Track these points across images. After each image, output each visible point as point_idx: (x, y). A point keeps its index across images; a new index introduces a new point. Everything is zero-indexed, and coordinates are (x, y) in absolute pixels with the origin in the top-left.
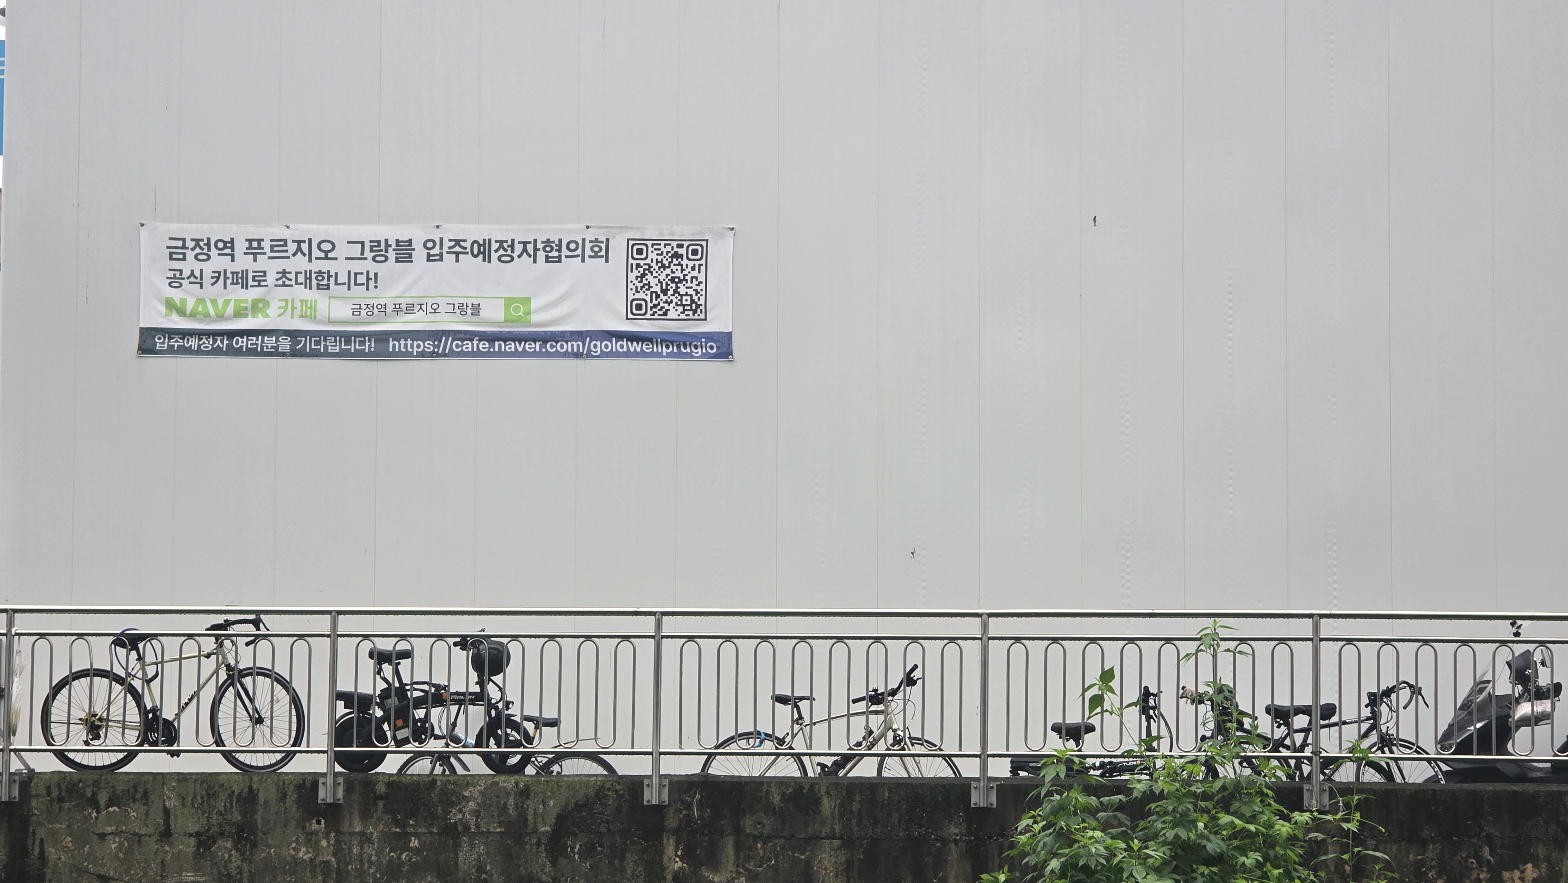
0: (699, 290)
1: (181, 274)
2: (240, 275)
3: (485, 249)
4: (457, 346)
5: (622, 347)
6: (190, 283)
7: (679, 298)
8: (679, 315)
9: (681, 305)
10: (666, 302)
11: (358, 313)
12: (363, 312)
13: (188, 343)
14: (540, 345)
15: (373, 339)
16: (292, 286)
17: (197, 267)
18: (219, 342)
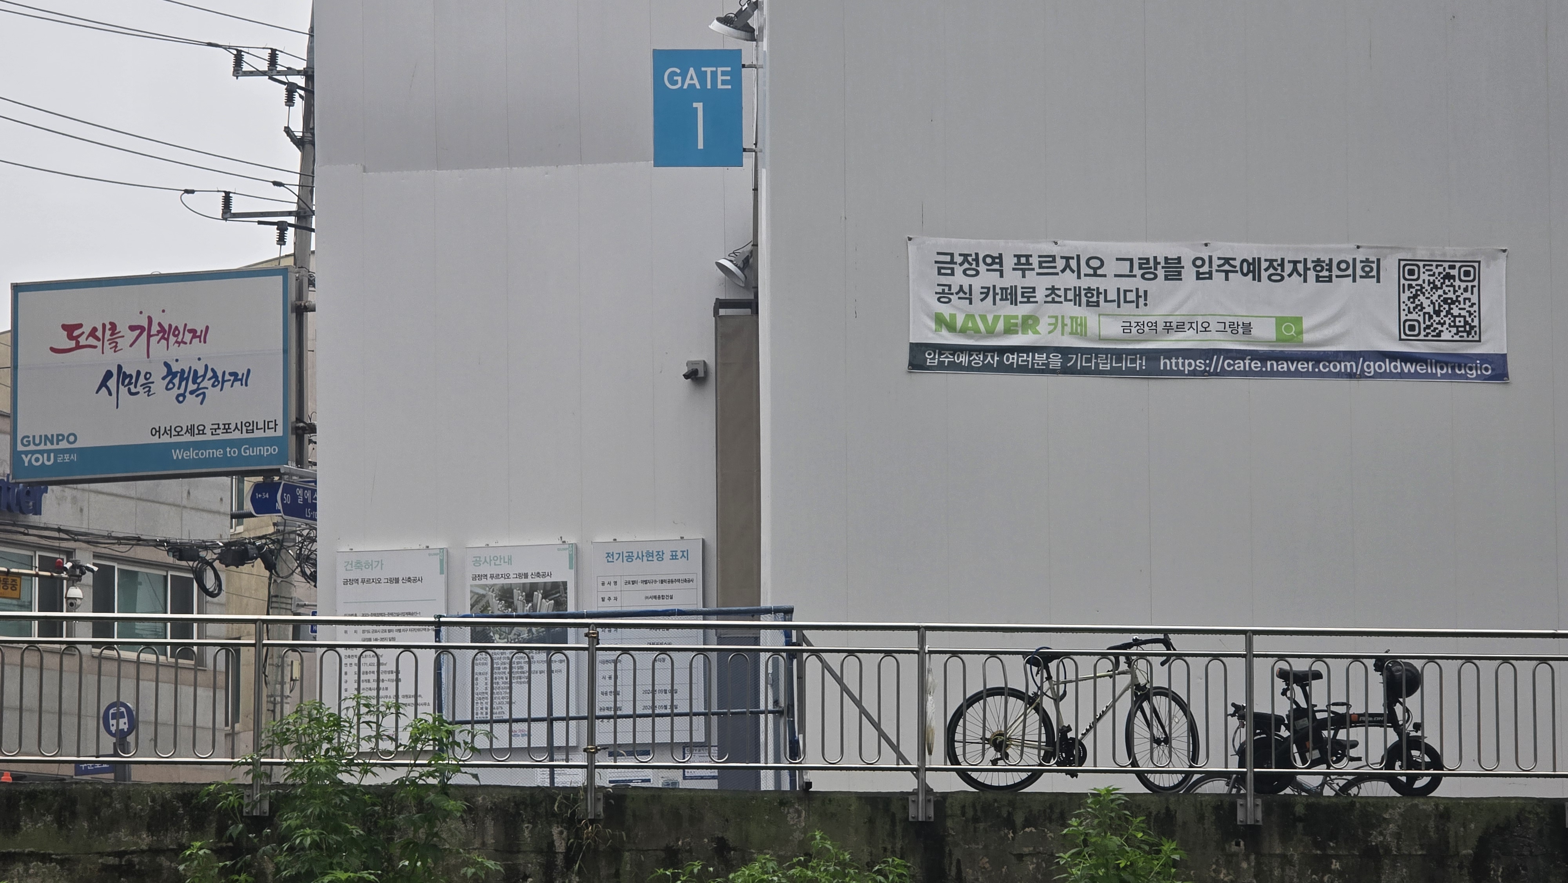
0: (1472, 312)
1: (950, 289)
2: (1009, 291)
3: (1254, 268)
4: (1229, 365)
5: (1396, 367)
6: (959, 298)
7: (1452, 319)
8: (1453, 337)
9: (1455, 326)
10: (1439, 323)
11: (1129, 331)
12: (1134, 330)
13: (958, 359)
14: (1313, 365)
15: (1144, 358)
16: (1061, 302)
17: (966, 282)
18: (989, 358)
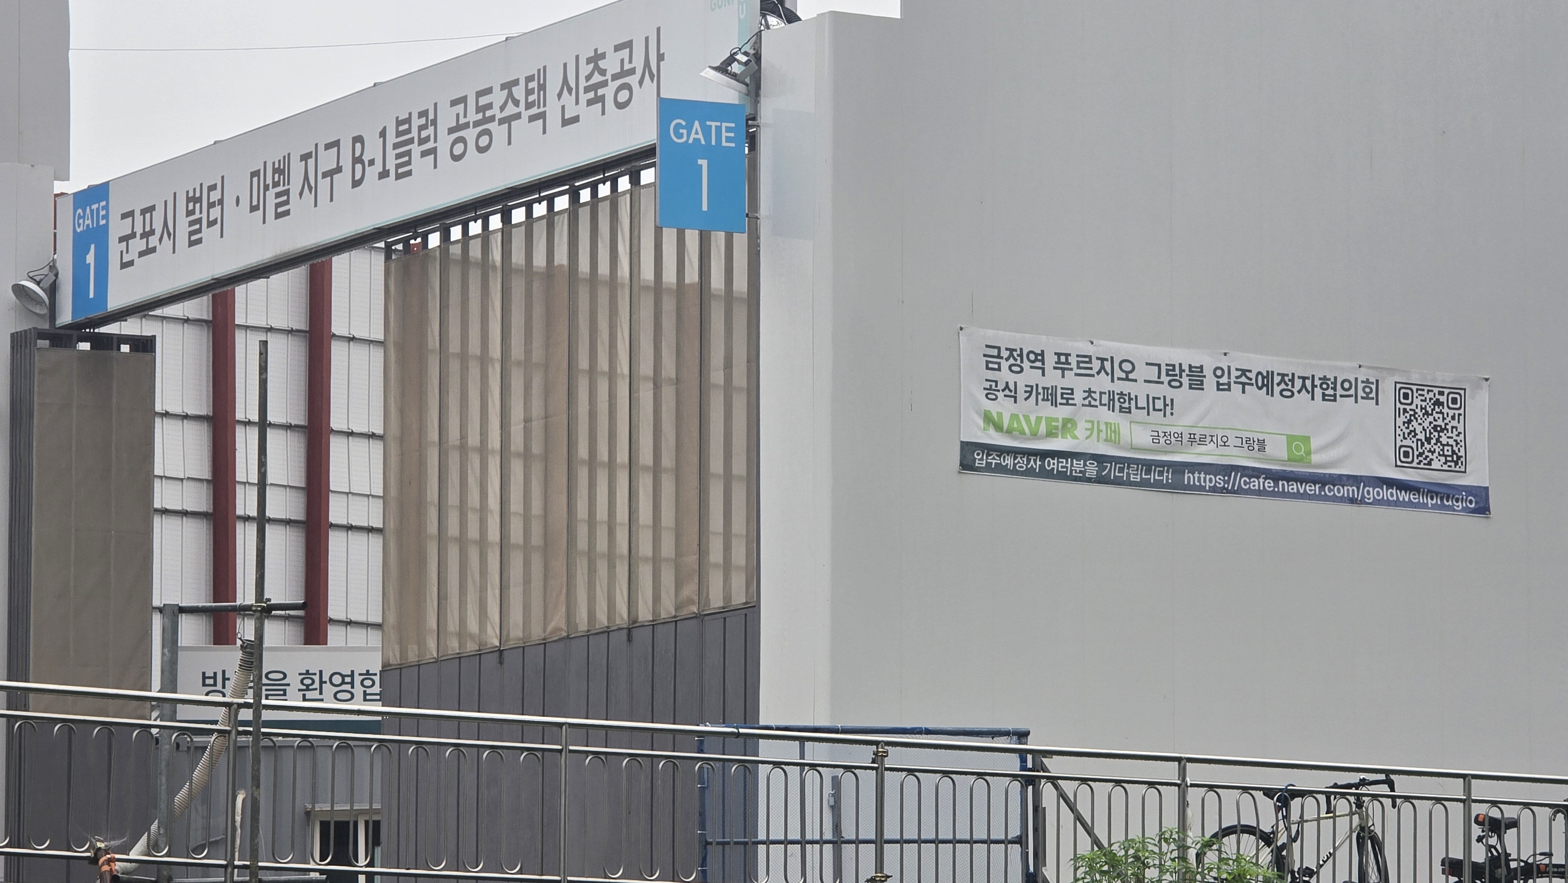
0: (1459, 441)
1: (996, 386)
2: (1050, 391)
3: (1268, 381)
4: (1245, 483)
5: (1392, 495)
6: (1005, 396)
7: (1441, 447)
8: (1442, 466)
9: (1443, 455)
10: (1430, 451)
11: (1157, 441)
12: (1162, 440)
13: (1004, 462)
14: (1319, 487)
15: (1171, 470)
16: (1096, 406)
17: (1011, 378)
18: (1032, 462)
